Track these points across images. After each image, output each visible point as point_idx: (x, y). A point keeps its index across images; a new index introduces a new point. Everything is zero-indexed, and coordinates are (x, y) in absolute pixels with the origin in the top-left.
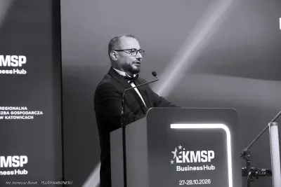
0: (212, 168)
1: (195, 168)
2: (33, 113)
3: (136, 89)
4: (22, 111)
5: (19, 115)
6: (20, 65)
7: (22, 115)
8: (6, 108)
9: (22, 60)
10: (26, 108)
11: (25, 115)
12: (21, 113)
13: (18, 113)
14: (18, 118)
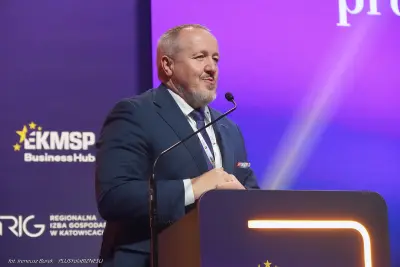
4: (89, 221)
5: (83, 229)
6: (85, 148)
7: (87, 228)
8: (62, 218)
9: (89, 139)
10: (94, 218)
11: (93, 229)
12: (86, 225)
13: (82, 225)
14: (82, 233)
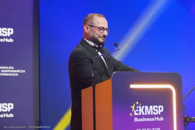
0: (162, 119)
1: (148, 120)
2: (18, 71)
3: (102, 57)
4: (10, 69)
5: (8, 73)
6: (9, 35)
7: (9, 73)
9: (10, 31)
10: (13, 68)
11: (12, 73)
12: (9, 71)
13: (7, 71)
14: (7, 75)
